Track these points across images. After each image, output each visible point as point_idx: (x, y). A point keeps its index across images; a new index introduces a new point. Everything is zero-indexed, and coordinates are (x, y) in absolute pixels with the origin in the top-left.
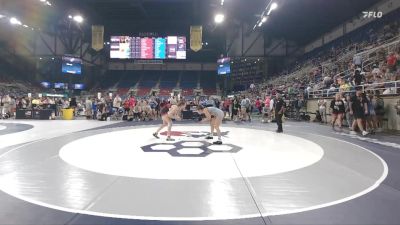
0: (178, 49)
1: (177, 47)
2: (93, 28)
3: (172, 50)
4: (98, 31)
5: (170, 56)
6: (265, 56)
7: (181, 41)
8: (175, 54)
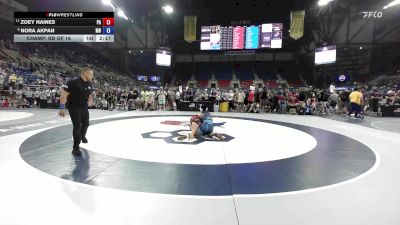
0: (273, 37)
1: (272, 35)
2: (185, 18)
3: (267, 38)
4: (191, 21)
5: (263, 46)
6: (374, 43)
7: (277, 29)
8: (269, 43)
